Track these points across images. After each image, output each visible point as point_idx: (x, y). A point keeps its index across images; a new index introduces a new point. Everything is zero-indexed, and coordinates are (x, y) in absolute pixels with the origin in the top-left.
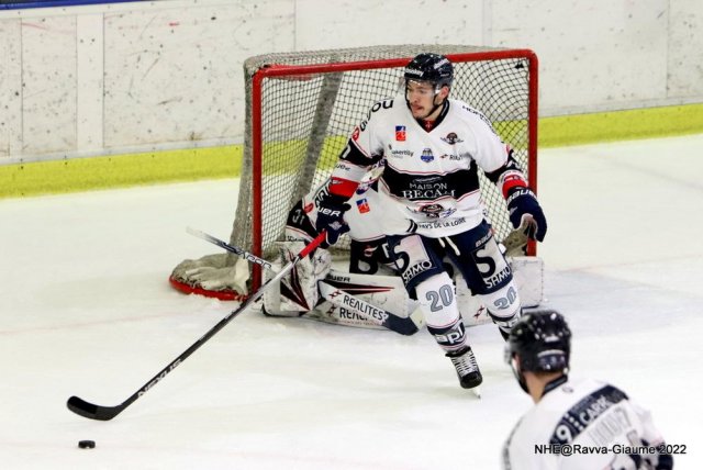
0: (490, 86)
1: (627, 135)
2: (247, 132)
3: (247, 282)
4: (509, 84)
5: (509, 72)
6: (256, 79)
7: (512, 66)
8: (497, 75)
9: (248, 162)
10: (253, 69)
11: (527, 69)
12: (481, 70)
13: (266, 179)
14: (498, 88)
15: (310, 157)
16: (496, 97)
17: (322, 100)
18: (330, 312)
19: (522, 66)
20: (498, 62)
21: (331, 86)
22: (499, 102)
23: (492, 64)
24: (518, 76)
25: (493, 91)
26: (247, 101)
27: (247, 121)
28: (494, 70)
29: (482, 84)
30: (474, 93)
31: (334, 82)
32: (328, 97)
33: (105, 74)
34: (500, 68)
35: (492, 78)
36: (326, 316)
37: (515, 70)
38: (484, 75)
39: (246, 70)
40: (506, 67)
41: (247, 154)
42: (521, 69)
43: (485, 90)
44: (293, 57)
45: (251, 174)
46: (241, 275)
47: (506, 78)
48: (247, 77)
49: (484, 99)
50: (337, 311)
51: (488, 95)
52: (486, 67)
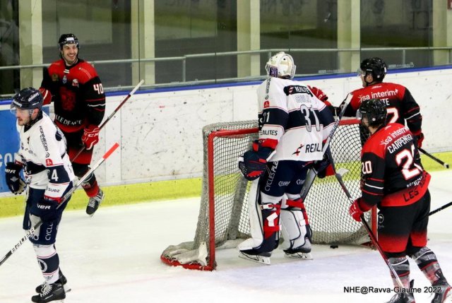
0: (348, 140)
2: (205, 169)
3: (207, 259)
6: (210, 139)
8: (352, 133)
9: (206, 187)
10: (208, 132)
12: (342, 130)
13: (216, 197)
14: (352, 141)
16: (352, 146)
20: (352, 126)
22: (353, 149)
23: (349, 127)
25: (350, 143)
26: (205, 151)
27: (204, 163)
28: (350, 130)
29: (343, 139)
30: (338, 144)
33: (122, 137)
34: (354, 129)
35: (349, 135)
38: (344, 134)
39: (204, 133)
41: (205, 182)
43: (345, 142)
44: (230, 124)
45: (208, 195)
46: (202, 254)
48: (204, 137)
49: (345, 148)
51: (347, 145)
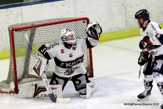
0: (77, 28)
1: (116, 39)
2: (11, 46)
3: (14, 88)
4: (82, 27)
5: (82, 24)
6: (13, 31)
7: (82, 22)
8: (79, 25)
9: (11, 55)
10: (11, 29)
11: (86, 23)
12: (74, 24)
13: (17, 59)
14: (79, 29)
15: (28, 52)
16: (79, 31)
18: (41, 96)
19: (85, 22)
20: (78, 21)
21: (33, 32)
22: (80, 32)
23: (77, 22)
24: (84, 25)
25: (78, 30)
26: (10, 38)
27: (10, 43)
28: (78, 24)
29: (74, 28)
31: (33, 31)
34: (79, 23)
35: (77, 26)
36: (41, 97)
37: (83, 23)
38: (75, 25)
39: (9, 29)
40: (81, 23)
41: (11, 52)
42: (85, 23)
44: (21, 25)
45: (13, 58)
46: (12, 86)
47: (81, 26)
48: (9, 31)
50: (43, 96)
51: (76, 31)
52: (75, 23)
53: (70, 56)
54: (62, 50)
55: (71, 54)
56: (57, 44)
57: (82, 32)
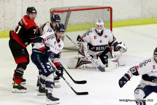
1: (133, 25)
4: (106, 14)
5: (106, 11)
6: (52, 13)
7: (107, 10)
11: (110, 11)
17: (67, 17)
19: (109, 10)
20: (104, 9)
21: (69, 14)
22: (104, 18)
24: (108, 12)
25: (103, 16)
28: (103, 11)
32: (68, 17)
37: (107, 11)
40: (106, 10)
42: (109, 11)
47: (106, 13)
52: (101, 10)
53: (100, 42)
54: (95, 37)
55: (101, 40)
56: (91, 31)
57: (106, 18)
